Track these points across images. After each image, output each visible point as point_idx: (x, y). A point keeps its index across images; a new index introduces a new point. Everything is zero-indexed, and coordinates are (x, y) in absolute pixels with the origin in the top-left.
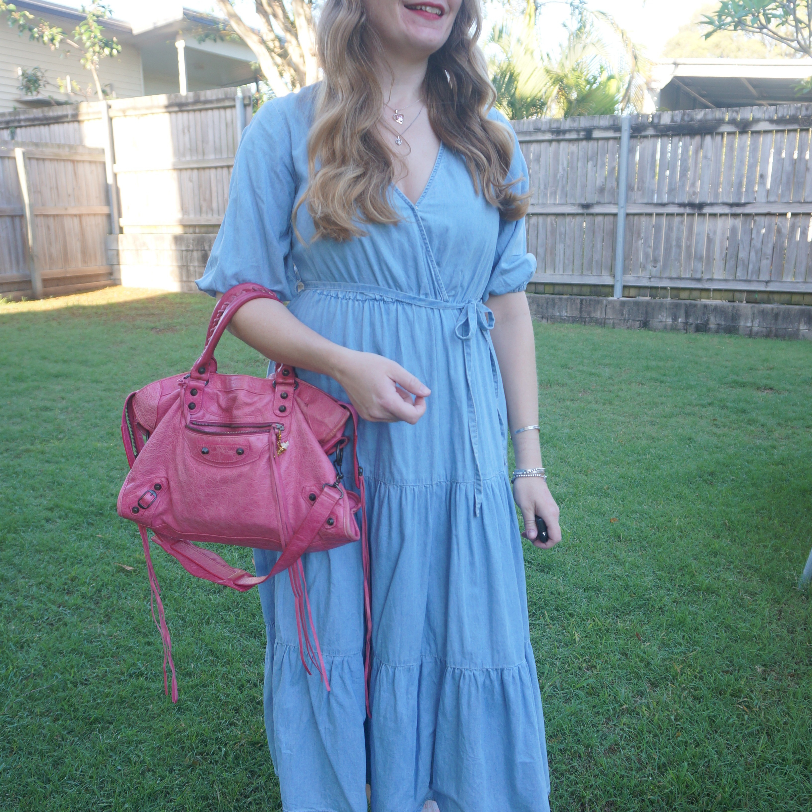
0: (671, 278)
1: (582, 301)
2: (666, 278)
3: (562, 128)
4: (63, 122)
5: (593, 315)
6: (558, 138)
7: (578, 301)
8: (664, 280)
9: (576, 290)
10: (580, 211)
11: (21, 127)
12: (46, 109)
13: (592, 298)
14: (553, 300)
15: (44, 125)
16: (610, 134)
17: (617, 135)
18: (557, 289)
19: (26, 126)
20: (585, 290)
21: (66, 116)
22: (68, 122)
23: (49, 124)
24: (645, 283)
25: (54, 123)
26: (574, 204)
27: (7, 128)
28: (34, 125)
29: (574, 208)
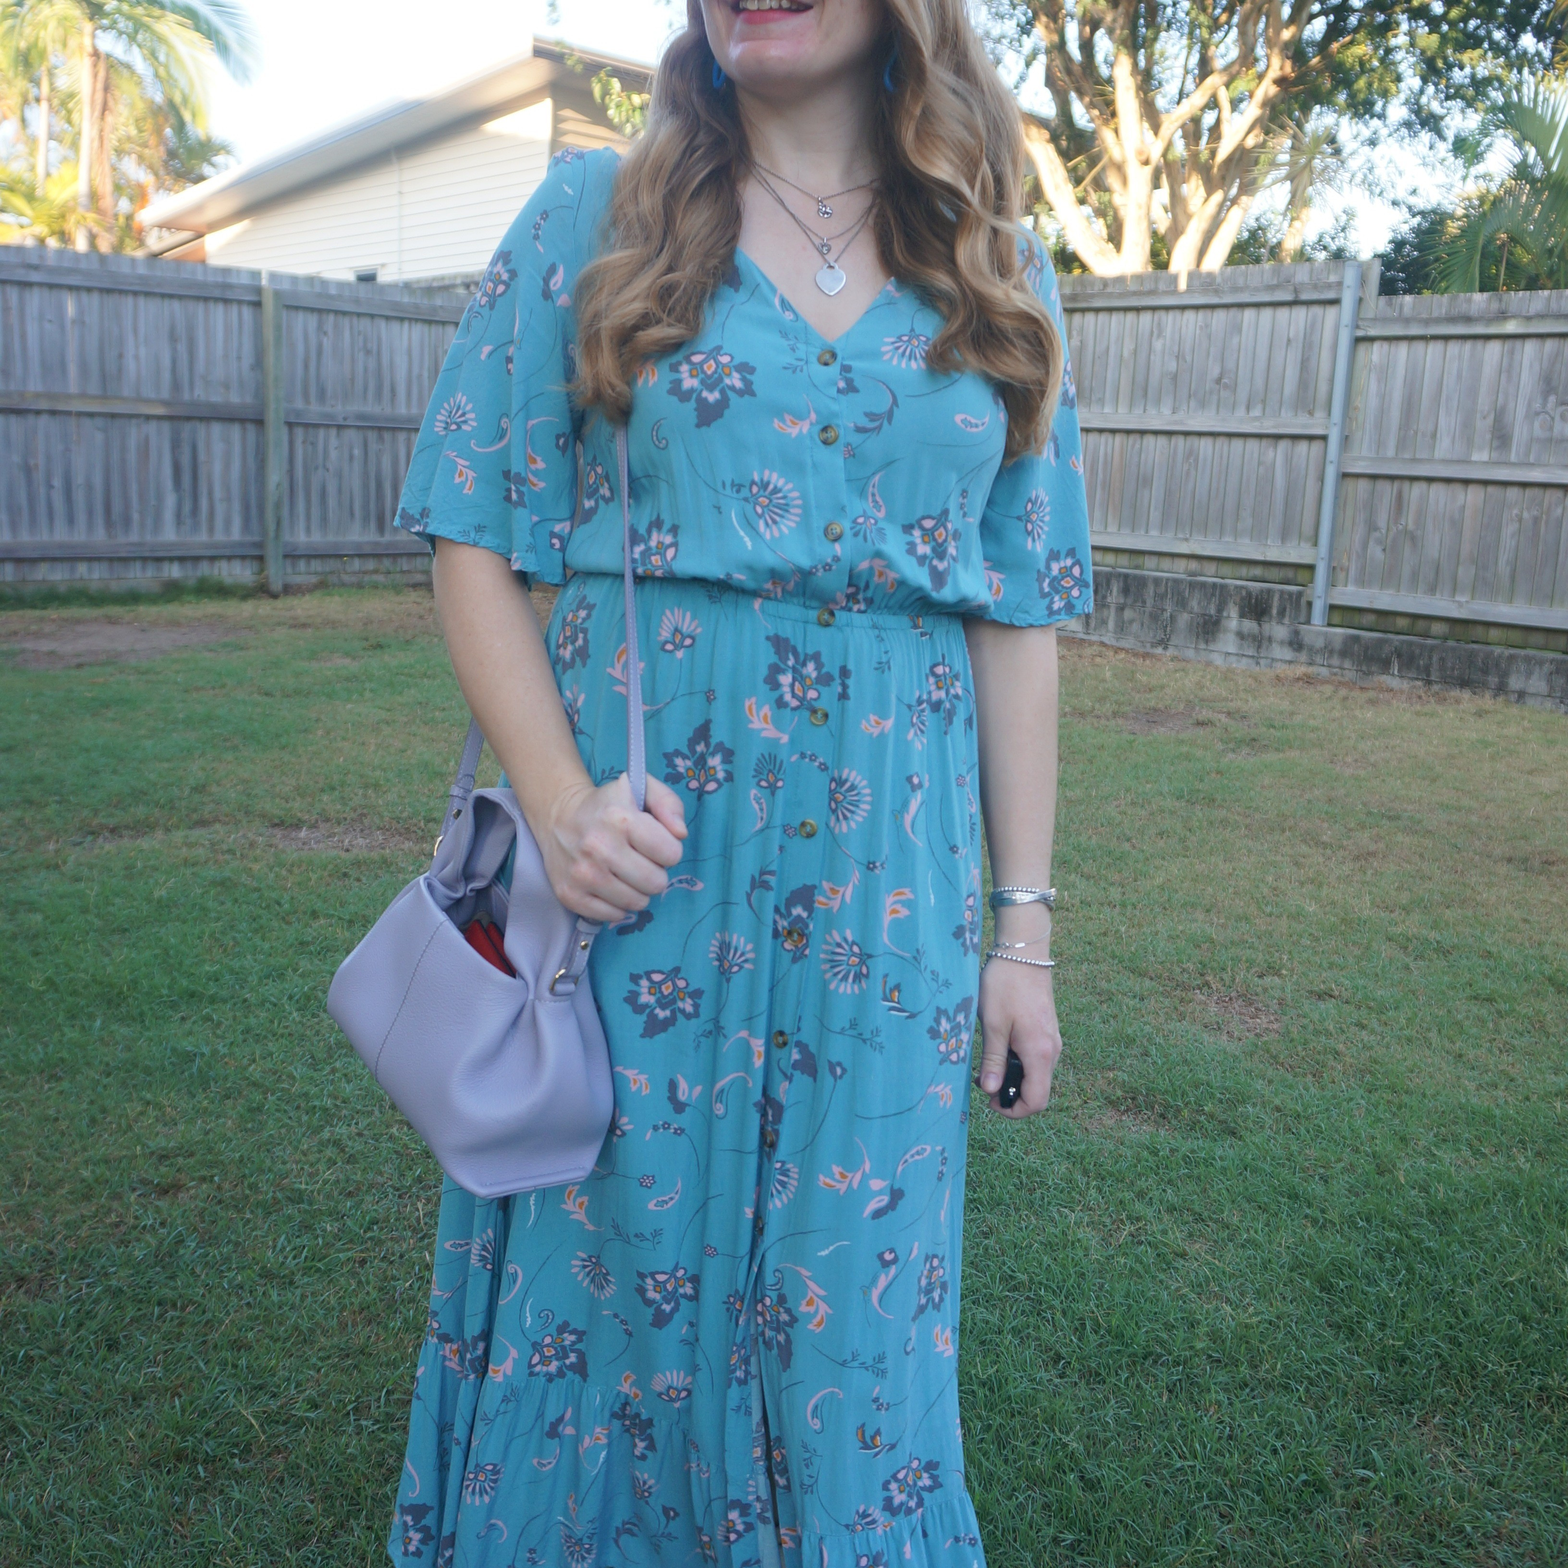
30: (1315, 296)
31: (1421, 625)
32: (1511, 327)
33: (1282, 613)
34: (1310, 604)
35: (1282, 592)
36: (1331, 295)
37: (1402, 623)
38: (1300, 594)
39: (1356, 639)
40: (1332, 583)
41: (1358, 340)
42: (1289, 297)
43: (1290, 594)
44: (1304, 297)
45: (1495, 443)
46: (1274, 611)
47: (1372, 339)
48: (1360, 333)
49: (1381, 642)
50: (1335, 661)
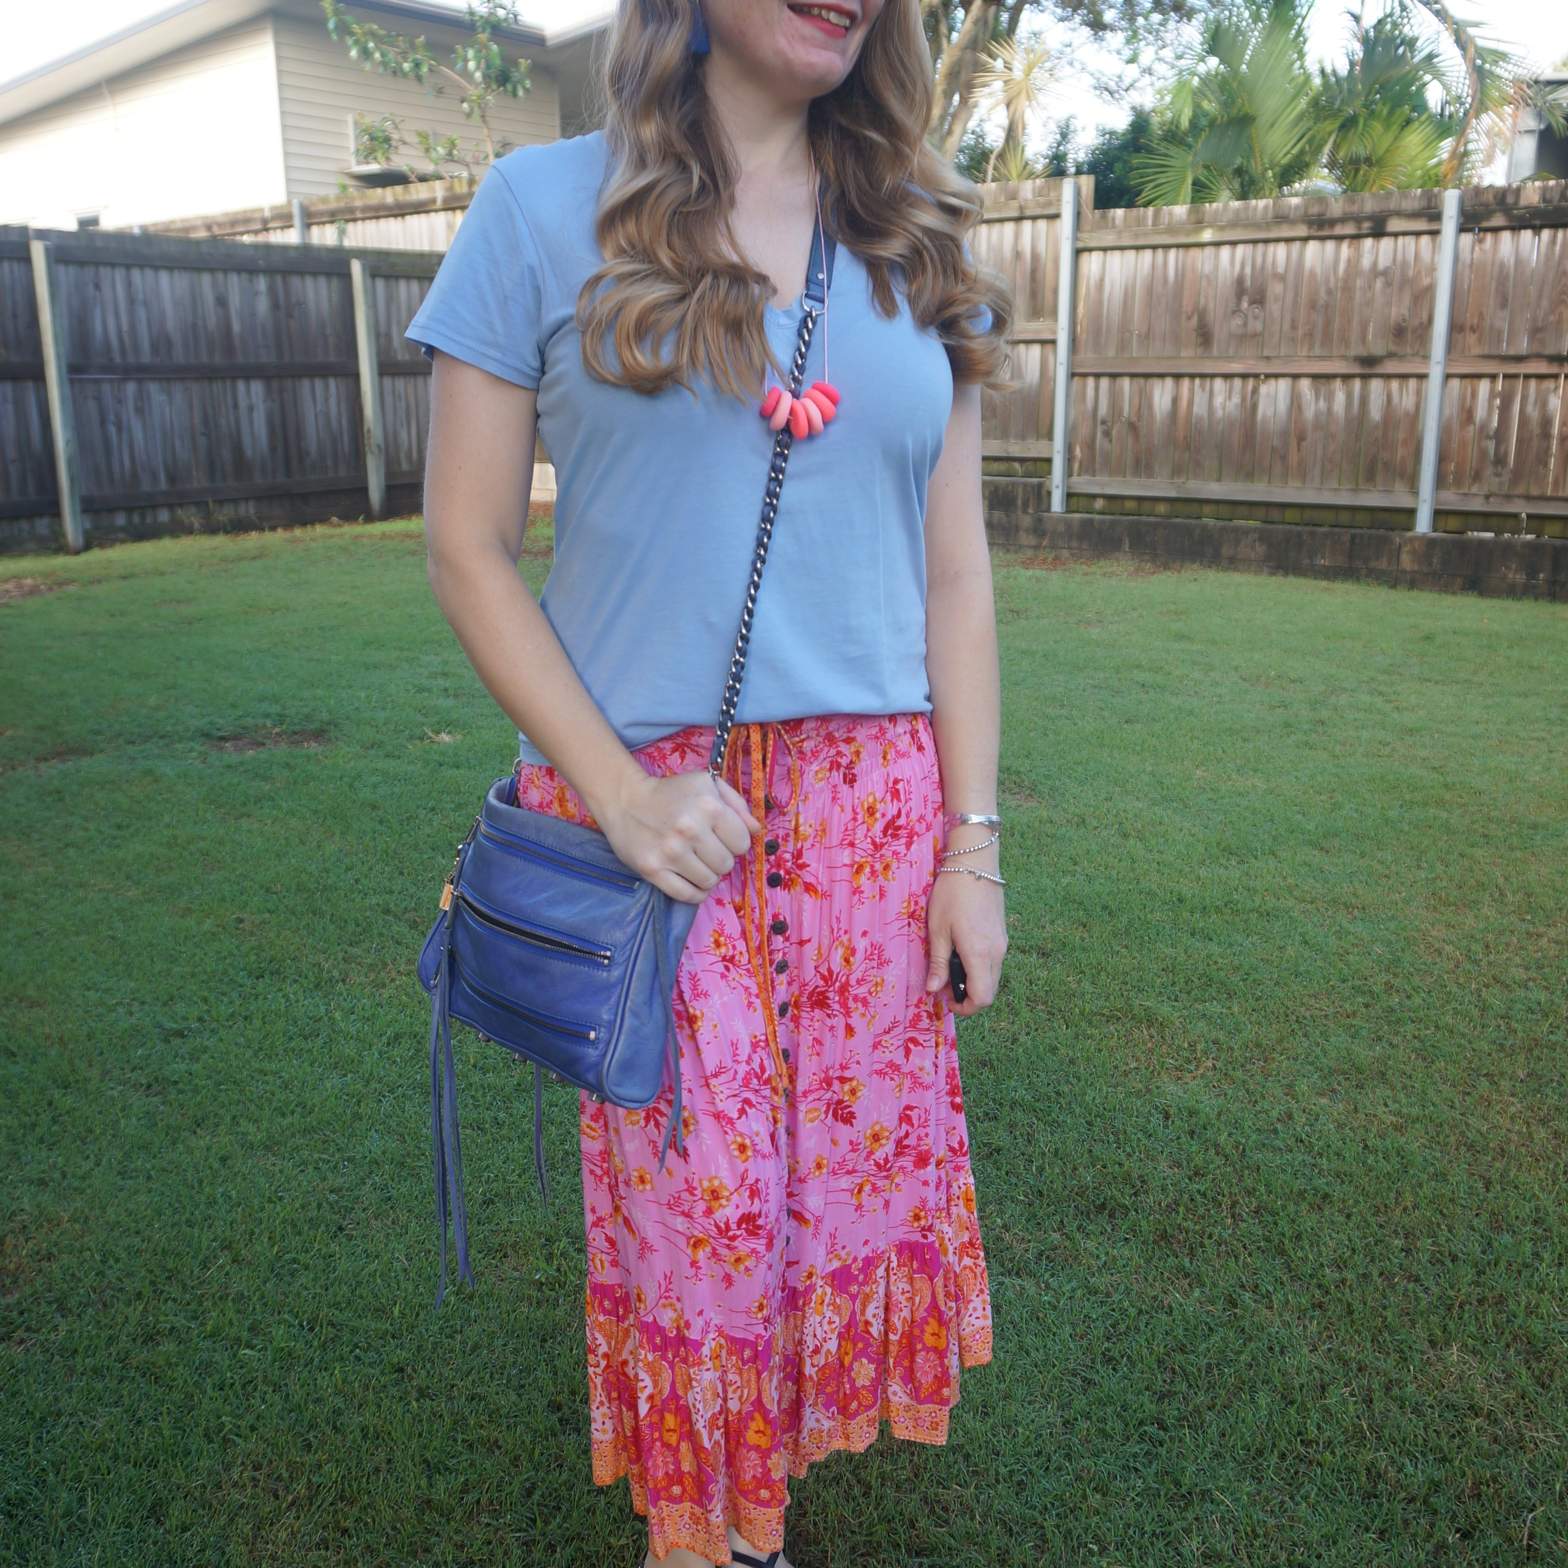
0: (1528, 498)
1: (1353, 537)
2: (1519, 497)
3: (1328, 215)
4: (427, 212)
5: (1373, 564)
6: (1320, 233)
7: (1346, 538)
8: (1516, 500)
9: (1344, 517)
10: (1357, 370)
11: (355, 220)
12: (399, 189)
13: (1373, 531)
14: (1299, 535)
15: (395, 216)
16: (1421, 225)
17: (1434, 227)
18: (1308, 515)
19: (363, 219)
20: (1360, 517)
21: (433, 201)
22: (436, 211)
23: (403, 215)
24: (1477, 505)
25: (411, 214)
26: (1344, 357)
27: (332, 222)
28: (378, 218)
29: (1344, 363)
30: (1038, 212)
31: (1146, 506)
32: (1207, 235)
33: (1026, 504)
34: (1049, 493)
35: (1025, 485)
36: (1052, 211)
37: (1130, 505)
38: (1040, 486)
39: (1091, 522)
40: (1069, 473)
41: (1078, 252)
42: (1015, 214)
43: (1032, 486)
44: (1028, 213)
45: (1200, 340)
46: (1019, 502)
47: (1090, 250)
48: (1080, 245)
49: (1113, 524)
50: (1075, 544)
